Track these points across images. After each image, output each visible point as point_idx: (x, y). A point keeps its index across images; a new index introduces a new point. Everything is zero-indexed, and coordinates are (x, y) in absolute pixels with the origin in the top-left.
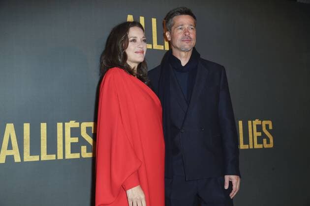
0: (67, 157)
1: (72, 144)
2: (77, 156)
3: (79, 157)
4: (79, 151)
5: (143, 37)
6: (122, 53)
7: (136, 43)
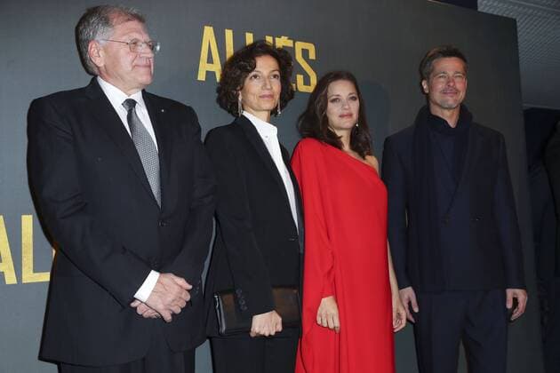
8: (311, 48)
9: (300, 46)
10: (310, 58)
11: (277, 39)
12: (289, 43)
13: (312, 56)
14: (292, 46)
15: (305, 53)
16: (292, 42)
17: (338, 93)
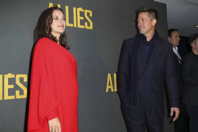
0: (5, 98)
1: (9, 89)
2: (12, 97)
3: (14, 98)
4: (14, 94)
5: (63, 17)
6: (49, 27)
7: (58, 20)
8: (91, 12)
9: (86, 11)
10: (90, 16)
11: (77, 8)
12: (82, 10)
13: (91, 15)
14: (83, 11)
15: (88, 14)
16: (83, 10)
17: (57, 15)
